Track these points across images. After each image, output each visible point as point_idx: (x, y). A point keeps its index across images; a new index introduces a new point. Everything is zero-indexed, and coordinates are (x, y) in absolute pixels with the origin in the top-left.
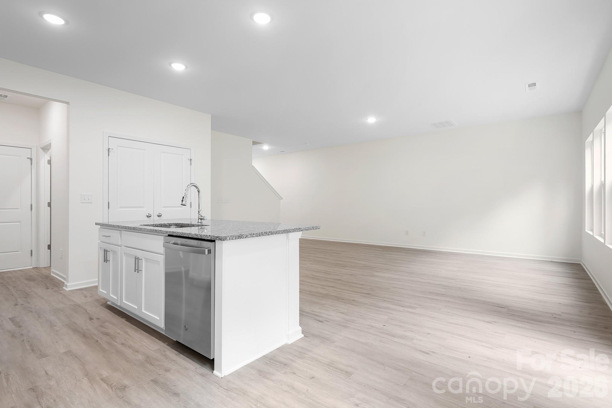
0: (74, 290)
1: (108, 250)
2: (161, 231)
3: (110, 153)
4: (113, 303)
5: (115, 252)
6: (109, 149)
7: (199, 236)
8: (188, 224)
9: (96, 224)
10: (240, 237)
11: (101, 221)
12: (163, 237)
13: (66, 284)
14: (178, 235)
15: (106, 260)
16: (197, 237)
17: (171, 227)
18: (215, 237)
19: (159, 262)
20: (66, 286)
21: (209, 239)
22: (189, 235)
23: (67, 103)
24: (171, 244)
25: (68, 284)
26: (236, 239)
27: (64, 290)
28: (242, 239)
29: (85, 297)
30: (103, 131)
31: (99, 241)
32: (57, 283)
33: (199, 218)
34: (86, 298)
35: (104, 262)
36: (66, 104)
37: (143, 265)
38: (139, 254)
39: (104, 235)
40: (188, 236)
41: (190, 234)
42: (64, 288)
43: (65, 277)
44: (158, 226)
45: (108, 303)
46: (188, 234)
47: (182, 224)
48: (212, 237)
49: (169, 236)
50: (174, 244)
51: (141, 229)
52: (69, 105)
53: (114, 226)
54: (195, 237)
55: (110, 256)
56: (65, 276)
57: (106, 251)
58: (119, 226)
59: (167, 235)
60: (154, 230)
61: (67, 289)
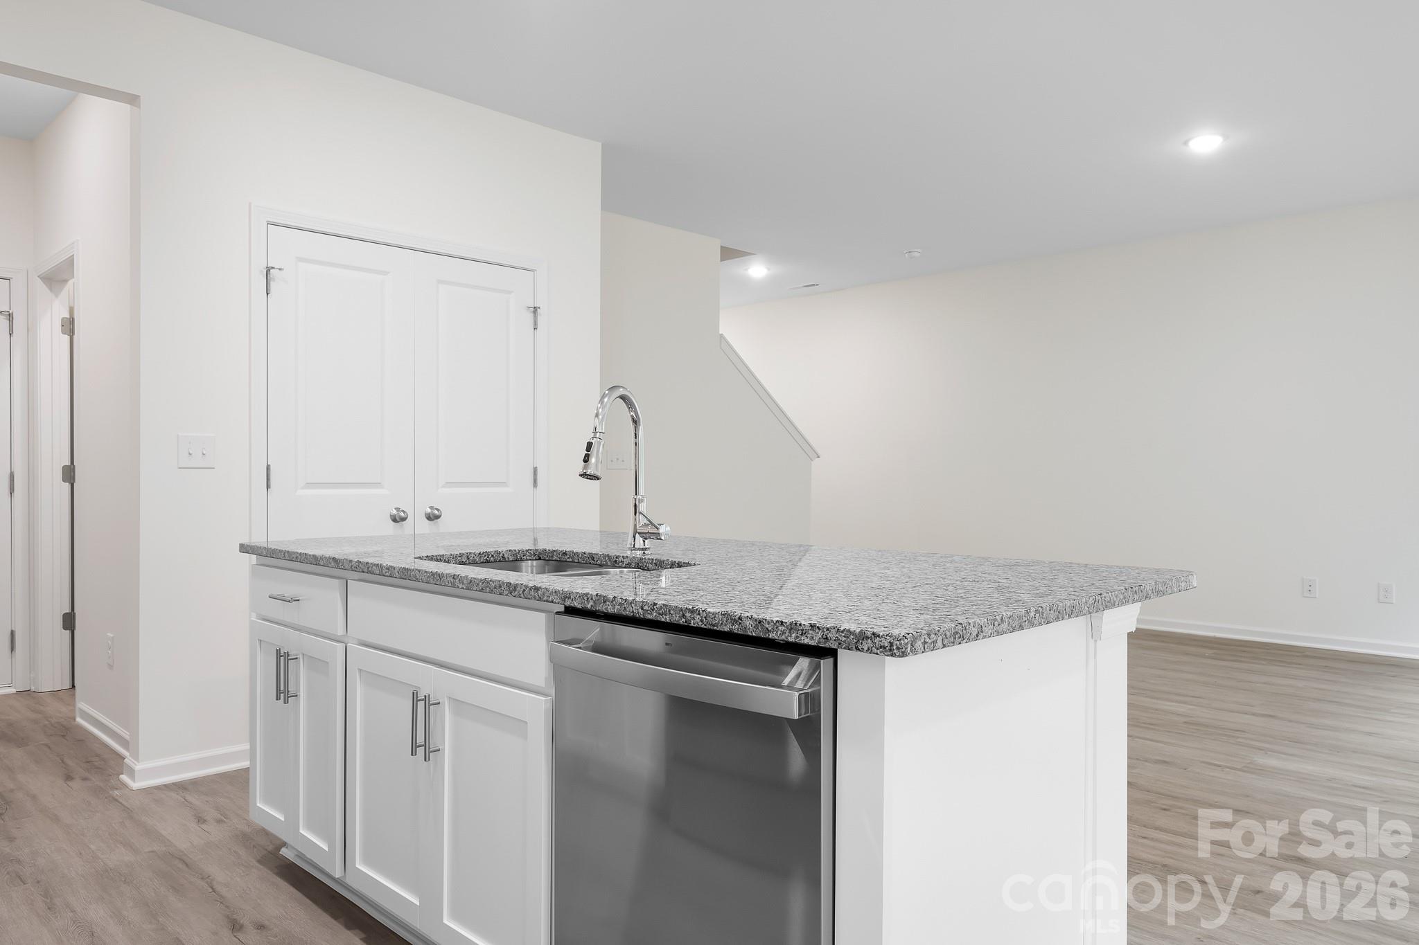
0: (157, 788)
1: (292, 653)
2: (537, 589)
3: (273, 285)
4: (300, 856)
5: (319, 665)
6: (268, 270)
7: (748, 623)
8: (592, 556)
9: (244, 549)
10: (959, 636)
11: (258, 540)
12: (543, 615)
13: (132, 765)
14: (628, 613)
15: (284, 692)
16: (736, 629)
17: (524, 564)
18: (853, 633)
19: (526, 723)
20: (132, 773)
21: (813, 643)
22: (688, 615)
23: (133, 100)
24: (586, 649)
25: (138, 767)
26: (944, 646)
27: (125, 785)
28: (963, 645)
29: (201, 820)
30: (250, 204)
31: (254, 615)
32: (97, 755)
33: (635, 532)
34: (204, 826)
35: (278, 698)
36: (129, 106)
37: (447, 728)
38: (430, 681)
39: (275, 593)
40: (682, 621)
41: (692, 611)
42: (124, 777)
43: (127, 737)
44: (474, 563)
45: (284, 851)
46: (683, 612)
47: (565, 554)
48: (832, 635)
49: (570, 611)
50: (598, 649)
51: (441, 576)
52: (139, 106)
53: (316, 560)
54: (726, 629)
55: (301, 679)
56: (125, 734)
57: (283, 659)
58: (340, 560)
59: (562, 609)
60: (500, 584)
61: (136, 785)
